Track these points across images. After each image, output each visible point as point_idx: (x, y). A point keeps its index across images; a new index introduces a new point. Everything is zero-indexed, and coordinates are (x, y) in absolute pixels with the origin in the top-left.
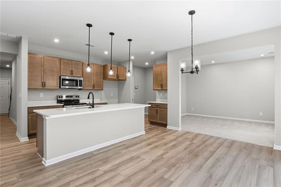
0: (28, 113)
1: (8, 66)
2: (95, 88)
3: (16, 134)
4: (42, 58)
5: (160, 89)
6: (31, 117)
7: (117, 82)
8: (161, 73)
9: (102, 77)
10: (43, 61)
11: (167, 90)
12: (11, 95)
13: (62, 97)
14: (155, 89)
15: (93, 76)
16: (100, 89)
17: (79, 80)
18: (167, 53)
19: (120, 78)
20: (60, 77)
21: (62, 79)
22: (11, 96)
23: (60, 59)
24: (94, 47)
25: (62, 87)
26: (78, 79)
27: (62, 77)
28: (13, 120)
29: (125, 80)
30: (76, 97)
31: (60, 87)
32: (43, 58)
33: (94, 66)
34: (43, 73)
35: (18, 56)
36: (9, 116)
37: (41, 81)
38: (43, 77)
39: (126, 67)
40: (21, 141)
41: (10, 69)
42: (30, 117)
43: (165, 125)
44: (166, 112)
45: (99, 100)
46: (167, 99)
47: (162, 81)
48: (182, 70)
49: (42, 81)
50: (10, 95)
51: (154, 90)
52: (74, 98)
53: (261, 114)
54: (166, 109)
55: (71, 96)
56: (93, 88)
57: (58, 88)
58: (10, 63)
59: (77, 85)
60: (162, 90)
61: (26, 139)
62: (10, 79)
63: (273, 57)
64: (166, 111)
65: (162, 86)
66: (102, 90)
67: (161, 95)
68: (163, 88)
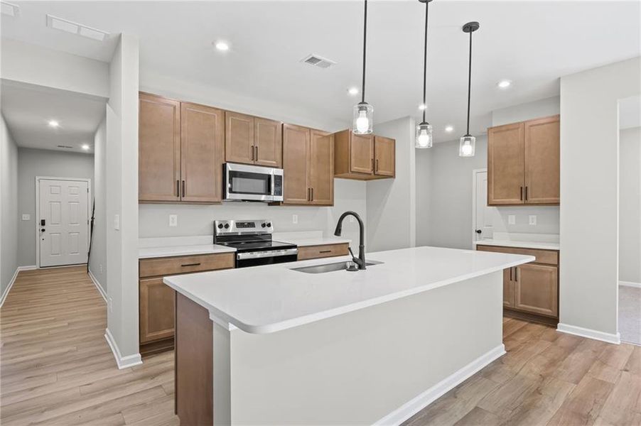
0: (140, 278)
1: (85, 147)
2: (315, 201)
3: (106, 335)
4: (175, 107)
5: (517, 200)
6: (147, 289)
8: (523, 150)
9: (332, 167)
10: (178, 117)
11: (558, 204)
12: (93, 218)
13: (227, 226)
14: (494, 201)
15: (308, 163)
16: (326, 202)
17: (275, 176)
19: (380, 172)
20: (224, 167)
21: (230, 171)
22: (92, 222)
23: (224, 113)
24: (331, 67)
25: (228, 195)
26: (273, 172)
27: (230, 167)
28: (98, 284)
29: (393, 176)
30: (264, 225)
31: (224, 196)
32: (178, 108)
33: (312, 135)
34: (178, 153)
35: (110, 105)
36: (88, 271)
37: (174, 179)
38: (178, 166)
39: (393, 138)
40: (120, 368)
41: (91, 156)
42: (145, 290)
43: (553, 321)
44: (554, 276)
46: (559, 234)
47: (524, 174)
49: (178, 178)
50: (90, 220)
52: (258, 229)
54: (553, 268)
55: (251, 225)
56: (309, 200)
57: (219, 198)
58: (90, 138)
59: (268, 192)
60: (525, 204)
61: (135, 359)
62: (89, 180)
65: (524, 193)
66: (331, 205)
67: (512, 219)
68: (530, 200)
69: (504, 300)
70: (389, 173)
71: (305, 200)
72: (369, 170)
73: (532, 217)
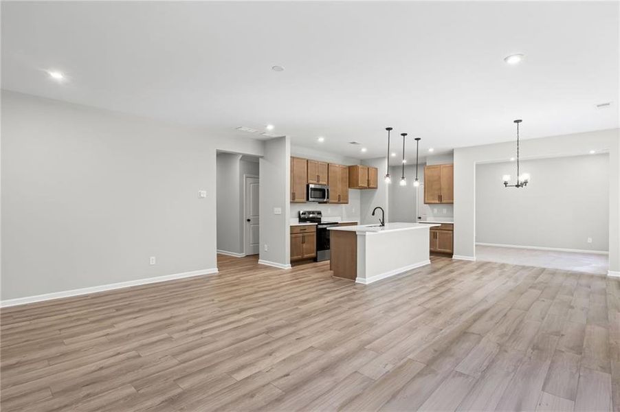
0: (290, 234)
2: (341, 201)
5: (437, 202)
7: (359, 190)
8: (440, 177)
9: (347, 183)
10: (292, 164)
11: (453, 203)
13: (305, 214)
14: (427, 201)
15: (338, 183)
16: (345, 202)
17: (327, 189)
18: (453, 150)
19: (371, 186)
20: (308, 186)
21: (310, 188)
23: (307, 160)
25: (310, 199)
27: (311, 186)
29: (376, 188)
30: (318, 214)
31: (308, 199)
32: (292, 161)
33: (340, 168)
34: (292, 180)
38: (292, 186)
39: (376, 167)
43: (450, 255)
45: (339, 218)
46: (453, 217)
47: (440, 189)
48: (506, 184)
49: (292, 192)
51: (425, 203)
52: (316, 215)
53: (590, 240)
54: (451, 232)
55: (313, 213)
56: (339, 201)
57: (305, 200)
59: (324, 197)
60: (441, 203)
63: (607, 154)
64: (450, 234)
65: (440, 198)
66: (347, 203)
67: (436, 210)
68: (443, 201)
69: (430, 247)
70: (375, 186)
71: (337, 201)
72: (366, 185)
73: (445, 210)
